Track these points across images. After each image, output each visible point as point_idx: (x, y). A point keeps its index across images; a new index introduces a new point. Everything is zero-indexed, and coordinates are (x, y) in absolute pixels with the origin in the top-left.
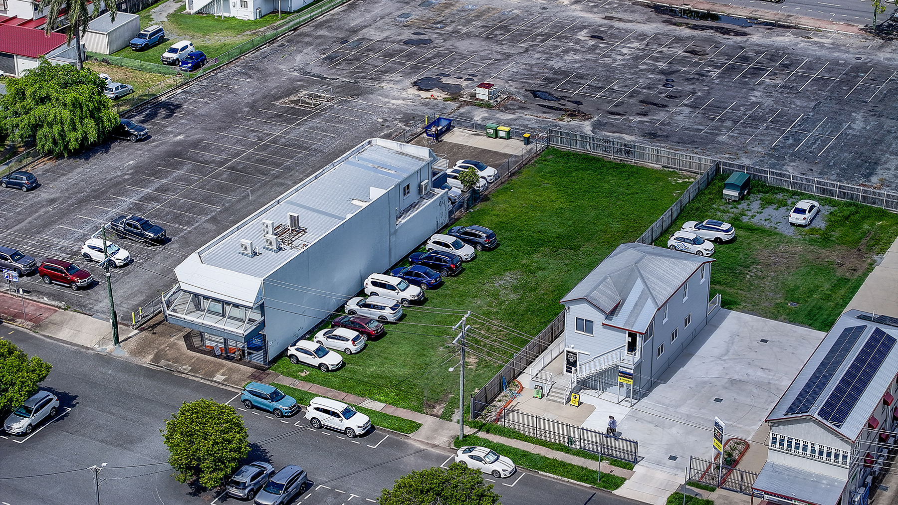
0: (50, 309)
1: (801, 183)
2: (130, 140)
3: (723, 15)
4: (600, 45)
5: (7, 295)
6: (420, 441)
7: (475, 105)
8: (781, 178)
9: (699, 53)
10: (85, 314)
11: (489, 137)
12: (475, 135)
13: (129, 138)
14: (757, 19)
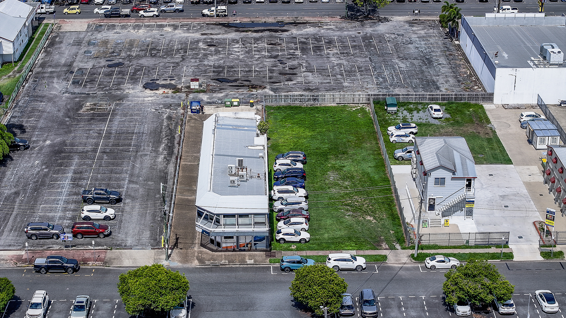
0: (100, 252)
1: (419, 97)
2: (19, 150)
3: (262, 23)
4: (219, 49)
5: (63, 251)
6: (394, 263)
7: (195, 92)
8: (408, 97)
9: (276, 44)
10: (126, 249)
11: (226, 107)
12: (217, 107)
13: (18, 149)
14: (283, 22)
